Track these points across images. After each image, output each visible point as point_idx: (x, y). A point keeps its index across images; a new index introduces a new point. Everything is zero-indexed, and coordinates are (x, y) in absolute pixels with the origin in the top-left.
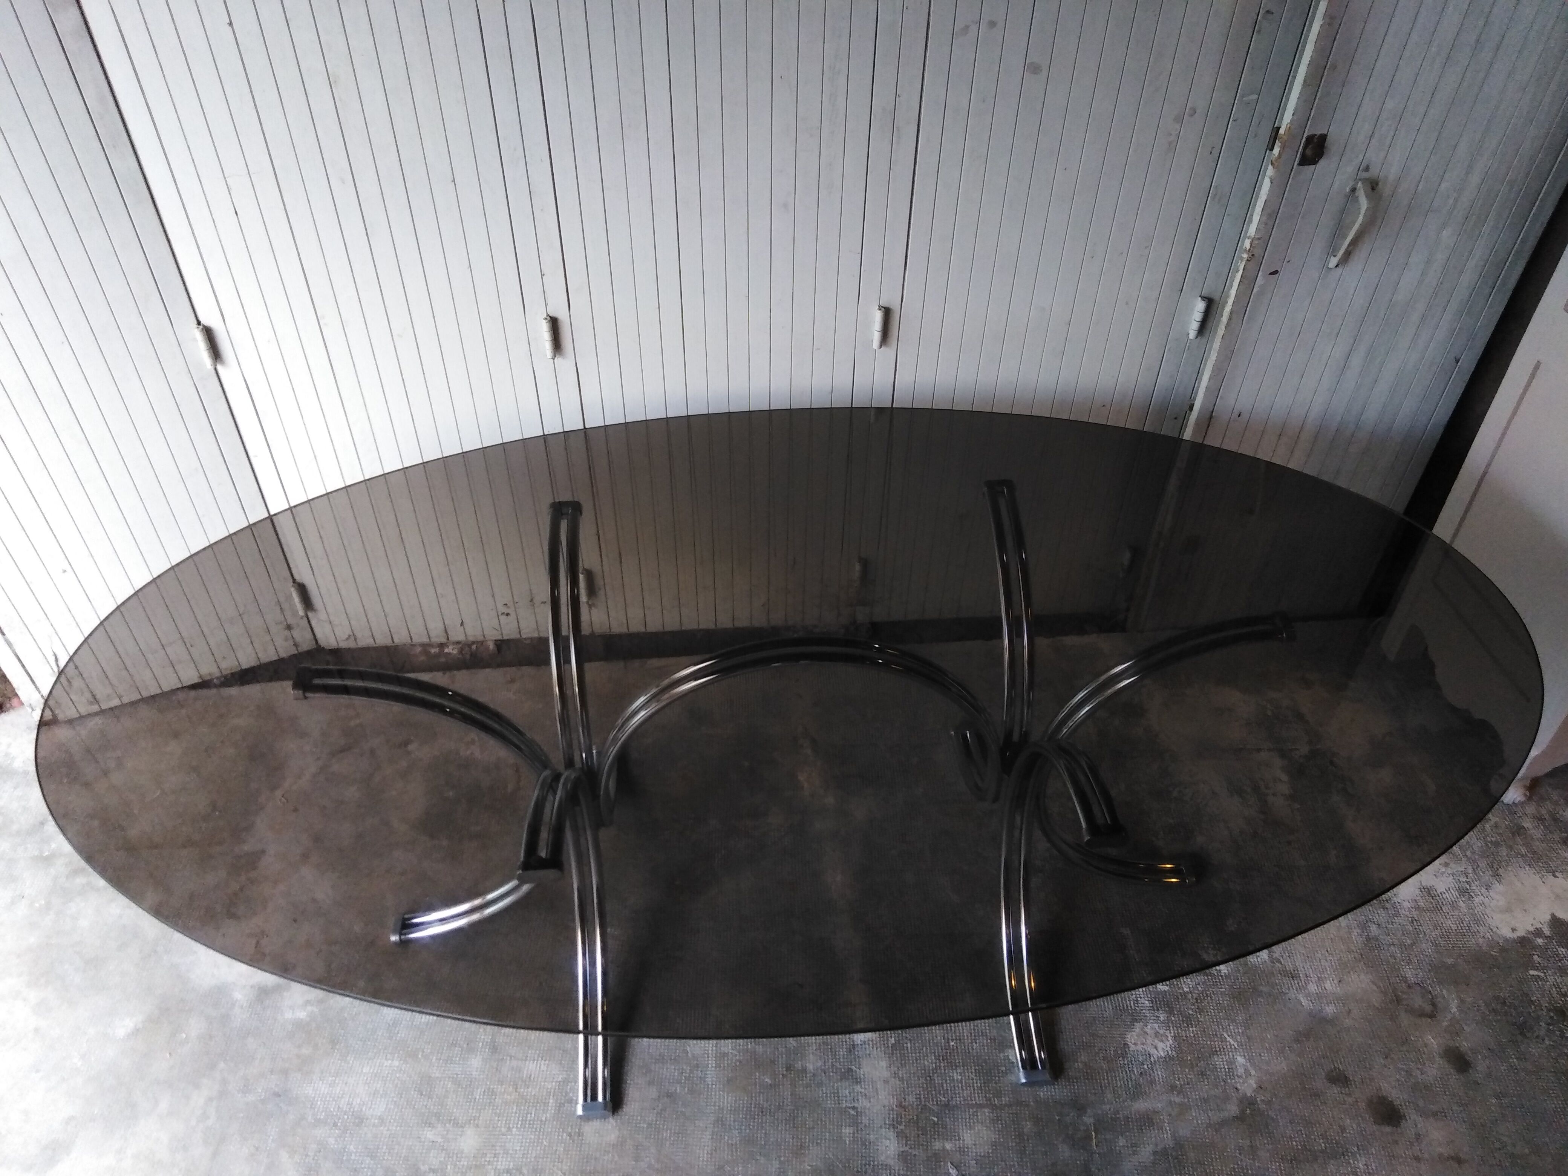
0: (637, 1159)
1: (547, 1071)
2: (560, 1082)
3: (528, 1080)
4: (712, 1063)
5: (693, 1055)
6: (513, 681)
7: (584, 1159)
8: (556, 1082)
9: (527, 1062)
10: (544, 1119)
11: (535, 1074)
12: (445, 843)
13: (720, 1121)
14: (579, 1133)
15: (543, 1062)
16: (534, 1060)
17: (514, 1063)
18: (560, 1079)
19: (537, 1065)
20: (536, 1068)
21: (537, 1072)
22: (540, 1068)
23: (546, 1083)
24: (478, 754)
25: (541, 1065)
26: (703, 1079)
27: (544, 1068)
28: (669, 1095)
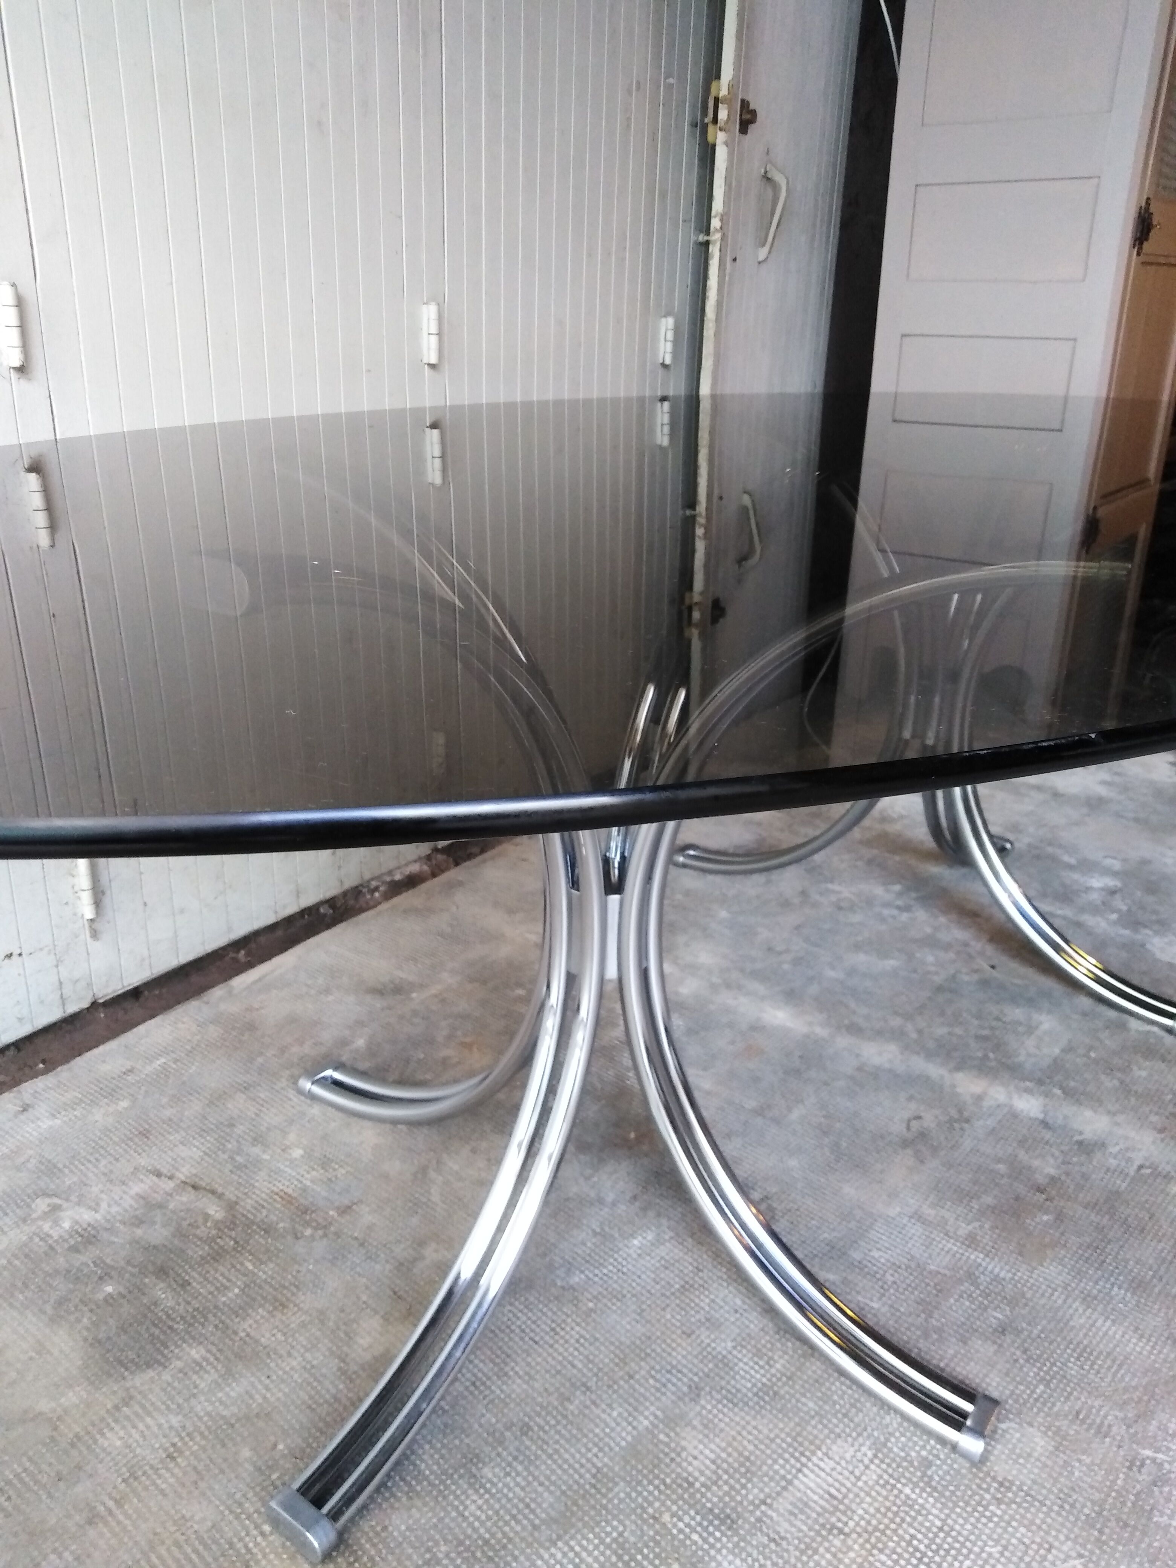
0: (1103, 1432)
1: (838, 1463)
2: (875, 1456)
3: (835, 1503)
4: (975, 1256)
5: (946, 1267)
6: (25, 1109)
7: (1061, 1507)
8: (871, 1461)
9: (796, 1482)
10: (938, 1523)
11: (832, 1486)
12: (196, 1353)
13: (1088, 1299)
14: (1001, 1484)
15: (815, 1459)
16: (800, 1471)
17: (783, 1504)
18: (870, 1454)
19: (812, 1471)
20: (818, 1476)
21: (830, 1480)
22: (823, 1470)
23: (864, 1478)
24: (87, 1216)
25: (818, 1466)
26: (996, 1279)
27: (827, 1465)
28: (1002, 1330)
